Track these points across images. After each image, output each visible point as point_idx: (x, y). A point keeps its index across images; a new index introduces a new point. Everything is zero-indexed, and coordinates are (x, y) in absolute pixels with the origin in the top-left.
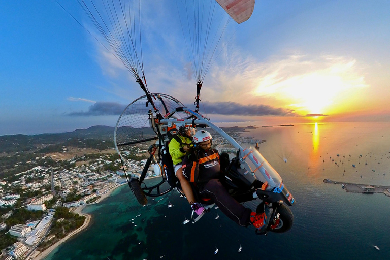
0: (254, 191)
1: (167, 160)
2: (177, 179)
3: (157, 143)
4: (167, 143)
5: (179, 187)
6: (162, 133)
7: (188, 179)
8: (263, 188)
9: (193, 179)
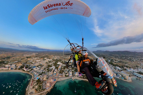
0: (100, 75)
1: (74, 59)
2: (76, 65)
3: (72, 55)
4: (75, 55)
5: (77, 67)
6: (74, 52)
7: (79, 65)
8: (104, 74)
9: (80, 66)
